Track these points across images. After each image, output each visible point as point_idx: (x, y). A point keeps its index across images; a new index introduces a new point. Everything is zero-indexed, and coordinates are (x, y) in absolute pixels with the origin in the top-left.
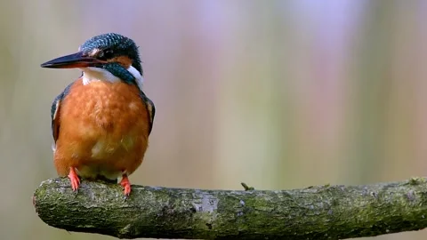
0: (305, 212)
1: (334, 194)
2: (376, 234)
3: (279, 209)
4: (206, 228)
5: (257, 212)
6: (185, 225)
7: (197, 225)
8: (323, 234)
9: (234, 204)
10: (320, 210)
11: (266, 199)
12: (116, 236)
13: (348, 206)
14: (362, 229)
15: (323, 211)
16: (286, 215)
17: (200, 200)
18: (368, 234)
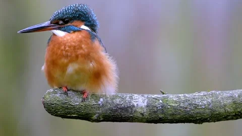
0: (196, 106)
1: (213, 96)
2: (237, 119)
3: (182, 105)
4: (141, 116)
5: (169, 107)
6: (128, 114)
7: (135, 114)
8: (207, 119)
9: (156, 102)
10: (205, 105)
11: (174, 99)
12: (89, 121)
13: (221, 103)
14: (229, 116)
15: (207, 106)
16: (186, 108)
17: (137, 100)
18: (232, 119)
